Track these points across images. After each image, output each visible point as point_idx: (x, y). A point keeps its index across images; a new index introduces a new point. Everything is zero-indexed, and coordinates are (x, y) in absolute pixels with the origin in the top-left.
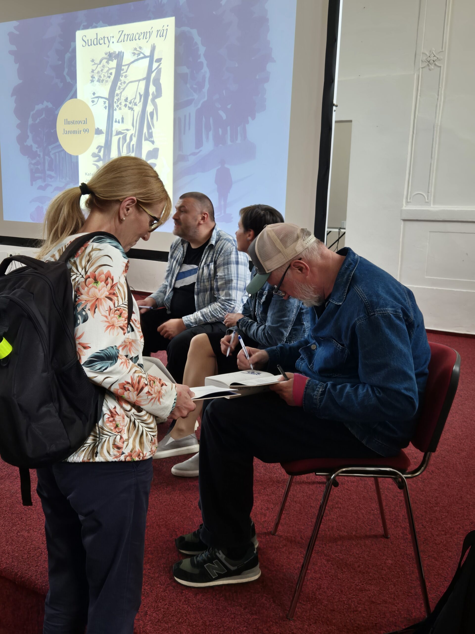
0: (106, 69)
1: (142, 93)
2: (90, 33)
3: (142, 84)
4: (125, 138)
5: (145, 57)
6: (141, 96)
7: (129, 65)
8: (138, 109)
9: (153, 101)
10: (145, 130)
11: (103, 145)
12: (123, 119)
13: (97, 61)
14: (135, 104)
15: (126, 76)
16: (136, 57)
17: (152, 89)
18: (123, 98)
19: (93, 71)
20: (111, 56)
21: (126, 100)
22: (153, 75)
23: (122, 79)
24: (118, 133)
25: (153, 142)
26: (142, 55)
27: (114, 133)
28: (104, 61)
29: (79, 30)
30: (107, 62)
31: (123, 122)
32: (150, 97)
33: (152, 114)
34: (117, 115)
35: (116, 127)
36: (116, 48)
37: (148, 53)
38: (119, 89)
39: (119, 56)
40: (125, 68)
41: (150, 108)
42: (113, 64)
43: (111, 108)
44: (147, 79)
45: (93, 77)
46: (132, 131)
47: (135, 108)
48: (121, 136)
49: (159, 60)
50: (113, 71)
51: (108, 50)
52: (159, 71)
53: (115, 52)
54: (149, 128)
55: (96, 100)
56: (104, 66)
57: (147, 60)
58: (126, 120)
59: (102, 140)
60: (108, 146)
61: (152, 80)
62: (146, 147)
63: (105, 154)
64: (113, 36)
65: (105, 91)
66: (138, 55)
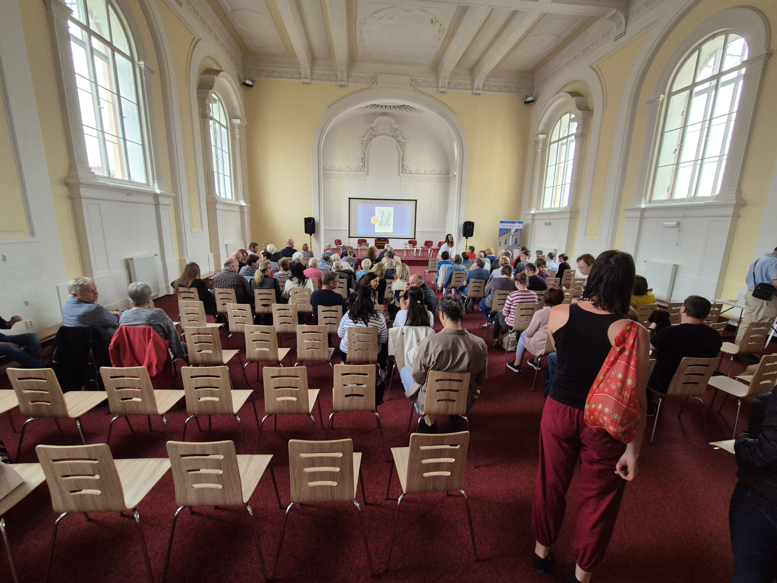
0: (381, 213)
2: (378, 208)
3: (388, 216)
7: (385, 212)
8: (387, 218)
9: (390, 217)
13: (380, 211)
15: (385, 214)
19: (378, 213)
21: (385, 217)
33: (389, 219)
34: (383, 219)
36: (383, 210)
37: (389, 212)
38: (383, 215)
42: (383, 212)
48: (384, 222)
49: (391, 212)
58: (385, 220)
59: (380, 222)
60: (381, 223)
61: (390, 215)
62: (388, 223)
63: (380, 224)
64: (383, 208)
65: (381, 216)
66: (387, 211)
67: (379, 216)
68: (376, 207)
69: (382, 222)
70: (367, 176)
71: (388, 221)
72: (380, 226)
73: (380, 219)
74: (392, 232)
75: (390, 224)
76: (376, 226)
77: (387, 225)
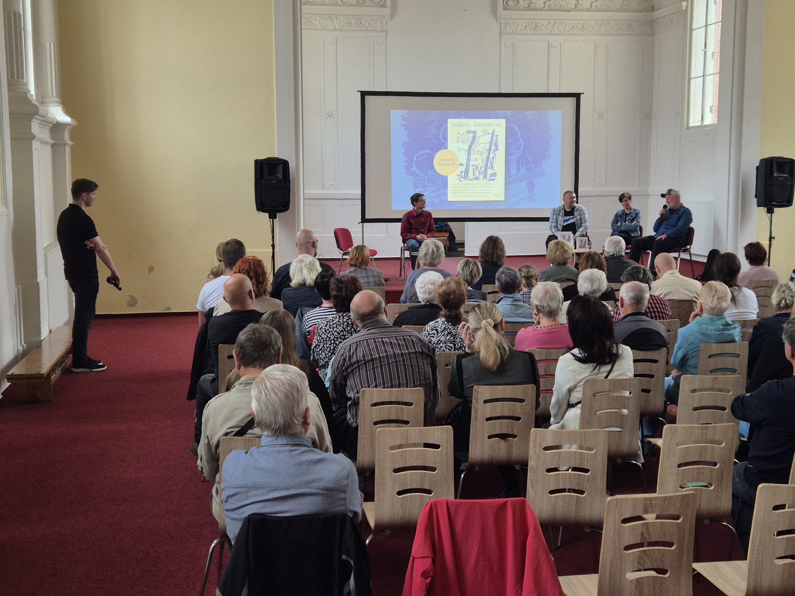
0: (466, 137)
1: (488, 148)
2: (457, 121)
3: (488, 145)
4: (477, 168)
5: (489, 134)
6: (487, 150)
7: (480, 136)
8: (485, 155)
9: (494, 152)
10: (489, 164)
11: (464, 171)
12: (476, 159)
13: (462, 134)
14: (484, 153)
15: (478, 141)
16: (484, 133)
17: (493, 147)
18: (476, 150)
19: (458, 138)
20: (469, 132)
21: (478, 151)
22: (494, 142)
23: (476, 142)
24: (473, 166)
25: (494, 170)
26: (487, 133)
27: (471, 165)
28: (466, 134)
29: (450, 118)
30: (467, 134)
31: (476, 160)
32: (492, 150)
33: (493, 158)
34: (473, 157)
35: (472, 163)
36: (473, 129)
37: (491, 132)
38: (474, 146)
39: (474, 133)
40: (478, 138)
41: (492, 155)
42: (472, 135)
43: (469, 154)
44: (491, 143)
45: (458, 140)
46: (482, 165)
47: (483, 155)
48: (475, 167)
49: (497, 136)
50: (471, 139)
51: (468, 129)
52: (497, 141)
53: (472, 131)
54: (491, 163)
55: (460, 150)
56: (465, 136)
57: (491, 136)
58: (478, 160)
59: (463, 168)
60: (467, 171)
61: (493, 143)
62: (490, 172)
63: (465, 175)
64: (471, 124)
65: (466, 147)
66: (485, 133)
67: (459, 149)
68: (450, 121)
69: (471, 169)
70: (392, 18)
71: (489, 162)
72: (465, 182)
73: (462, 158)
74: (502, 198)
75: (494, 174)
76: (452, 180)
77: (485, 176)
